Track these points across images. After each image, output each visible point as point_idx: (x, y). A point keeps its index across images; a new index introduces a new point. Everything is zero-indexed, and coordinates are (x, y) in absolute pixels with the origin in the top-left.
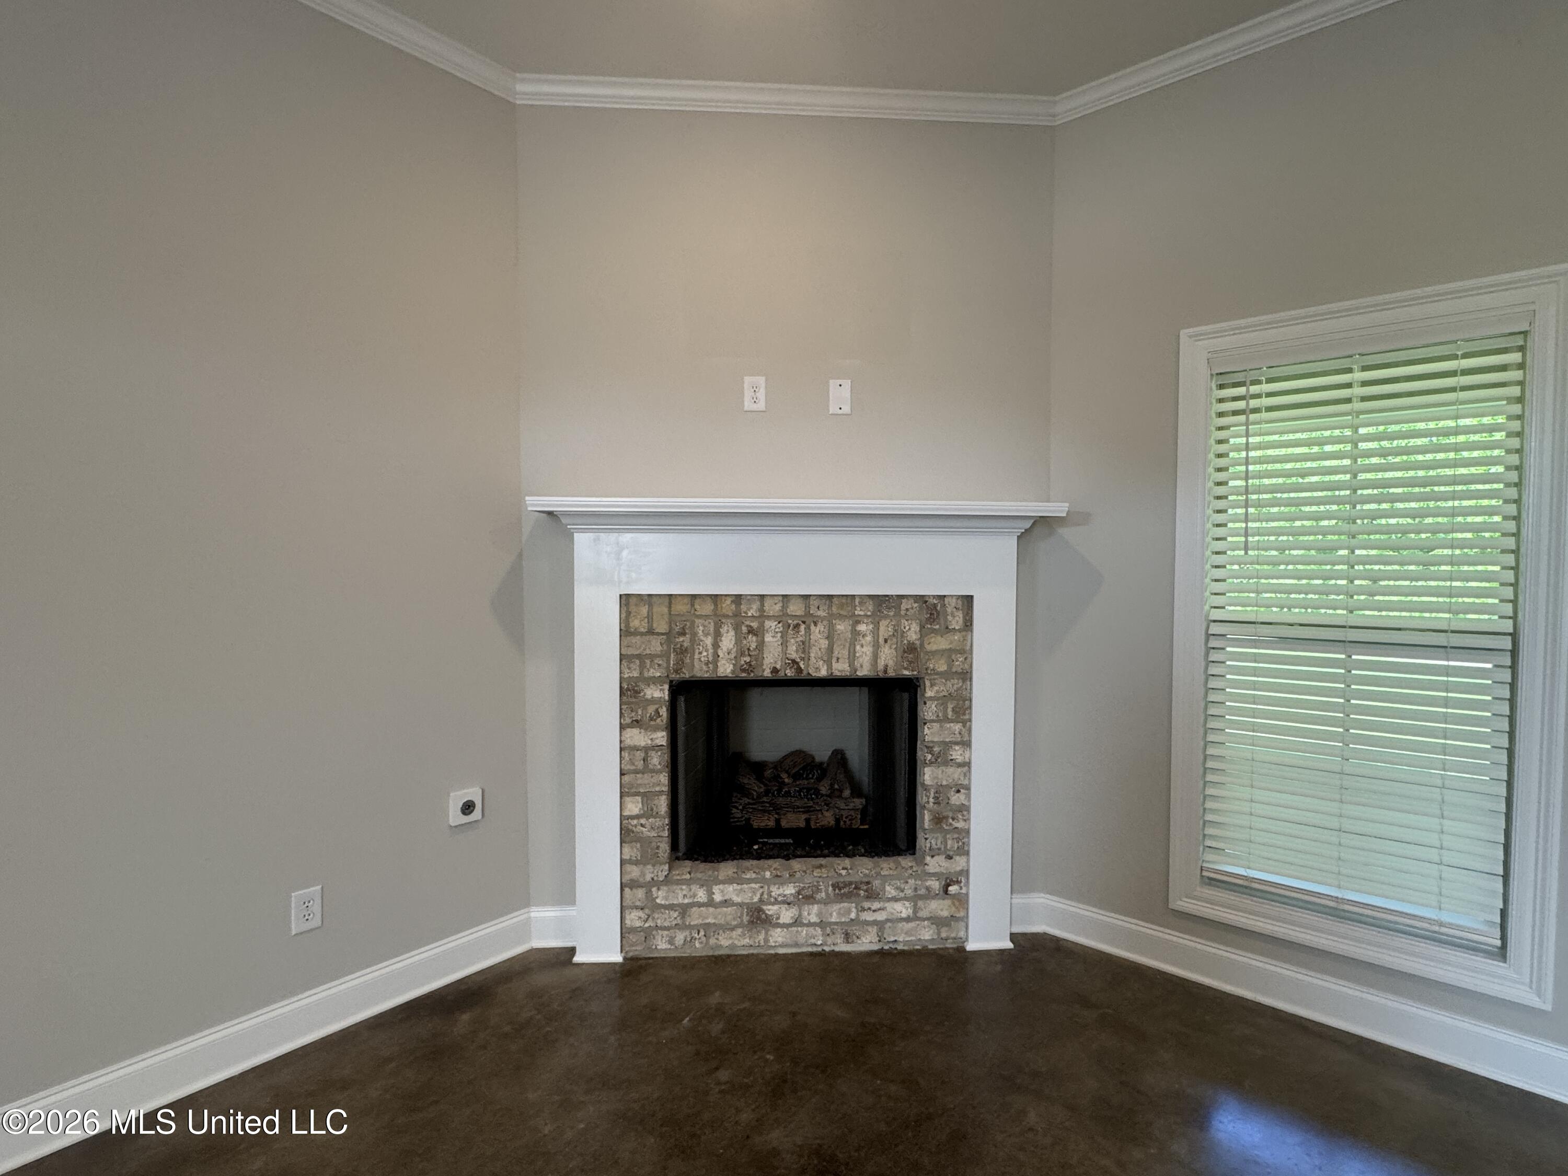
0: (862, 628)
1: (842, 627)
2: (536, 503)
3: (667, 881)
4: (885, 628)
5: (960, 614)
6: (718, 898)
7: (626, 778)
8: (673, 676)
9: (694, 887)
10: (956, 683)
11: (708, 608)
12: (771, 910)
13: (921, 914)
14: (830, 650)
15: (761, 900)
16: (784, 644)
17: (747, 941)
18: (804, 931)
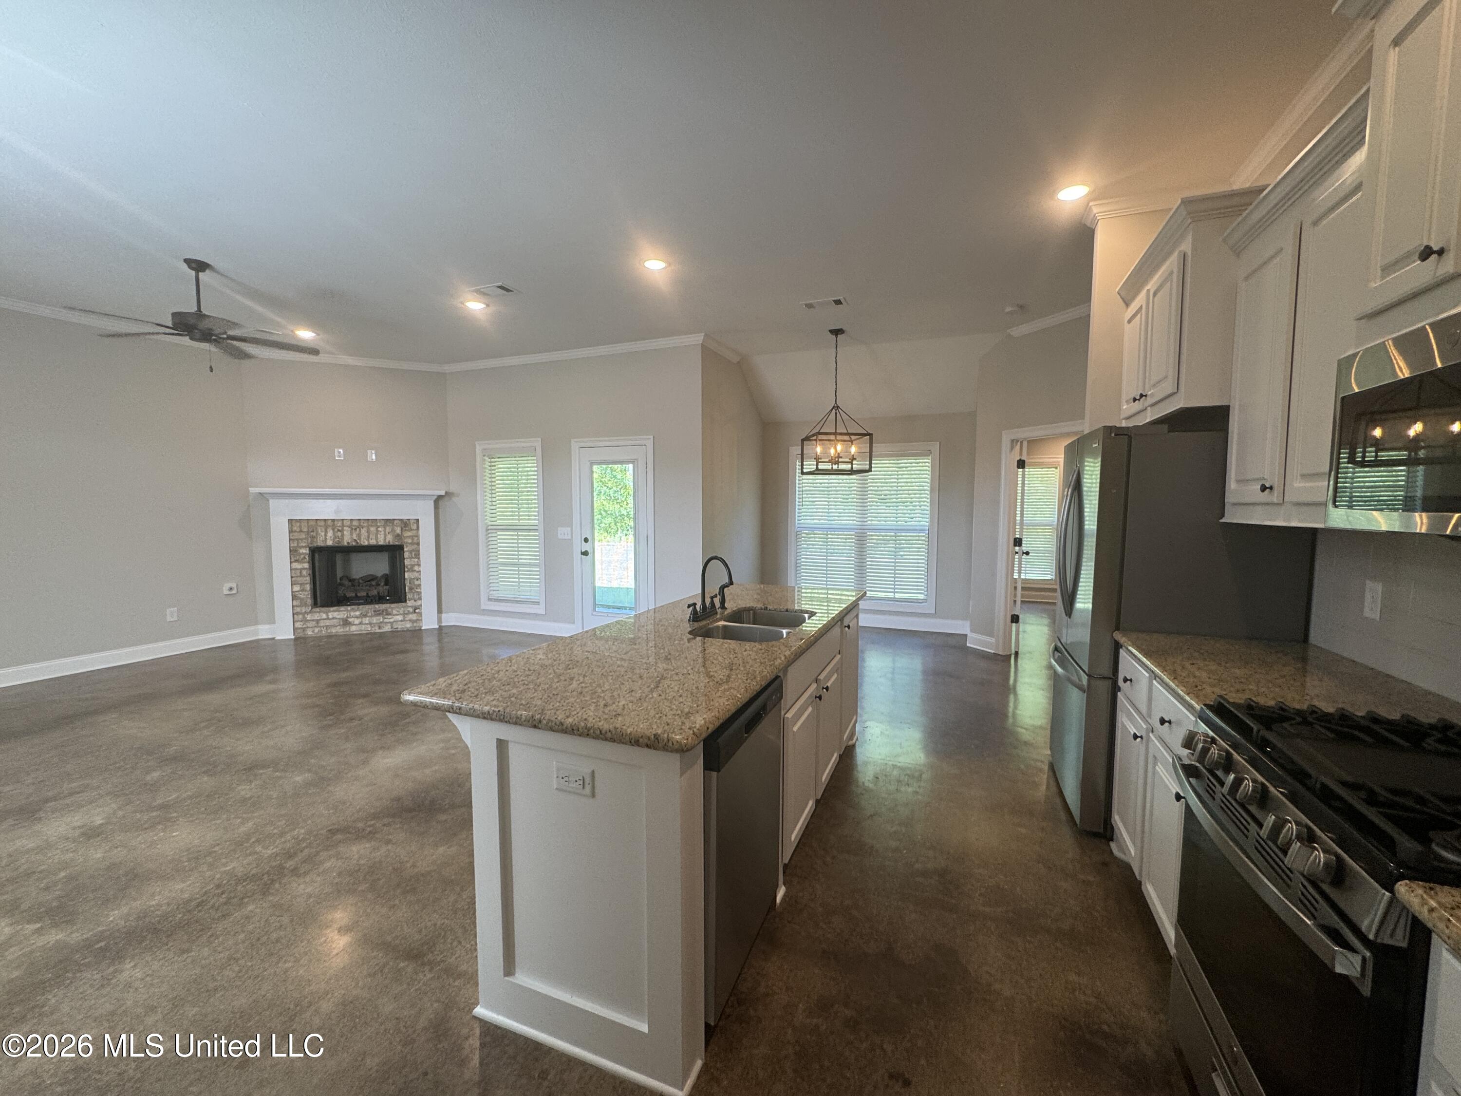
0: (380, 529)
1: (372, 529)
2: (253, 490)
3: (311, 612)
4: (388, 529)
5: (415, 525)
6: (330, 617)
7: (293, 579)
8: (310, 546)
9: (321, 614)
10: (415, 546)
11: (323, 523)
12: (350, 620)
13: (407, 619)
14: (368, 537)
15: (347, 617)
16: (351, 534)
17: (342, 630)
18: (364, 626)
